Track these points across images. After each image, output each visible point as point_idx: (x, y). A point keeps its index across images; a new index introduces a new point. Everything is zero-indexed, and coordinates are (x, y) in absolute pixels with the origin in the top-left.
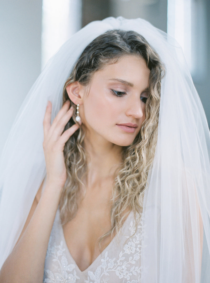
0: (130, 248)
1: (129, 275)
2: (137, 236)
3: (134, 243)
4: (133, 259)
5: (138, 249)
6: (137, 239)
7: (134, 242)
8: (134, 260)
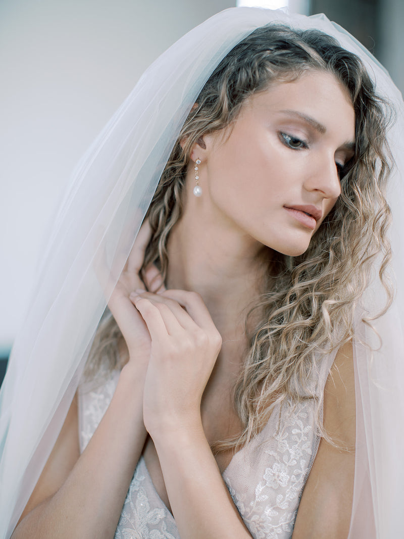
0: (278, 476)
1: (277, 534)
2: (290, 450)
3: (285, 465)
4: (284, 499)
5: (293, 478)
6: (292, 457)
7: (284, 463)
8: (286, 500)
